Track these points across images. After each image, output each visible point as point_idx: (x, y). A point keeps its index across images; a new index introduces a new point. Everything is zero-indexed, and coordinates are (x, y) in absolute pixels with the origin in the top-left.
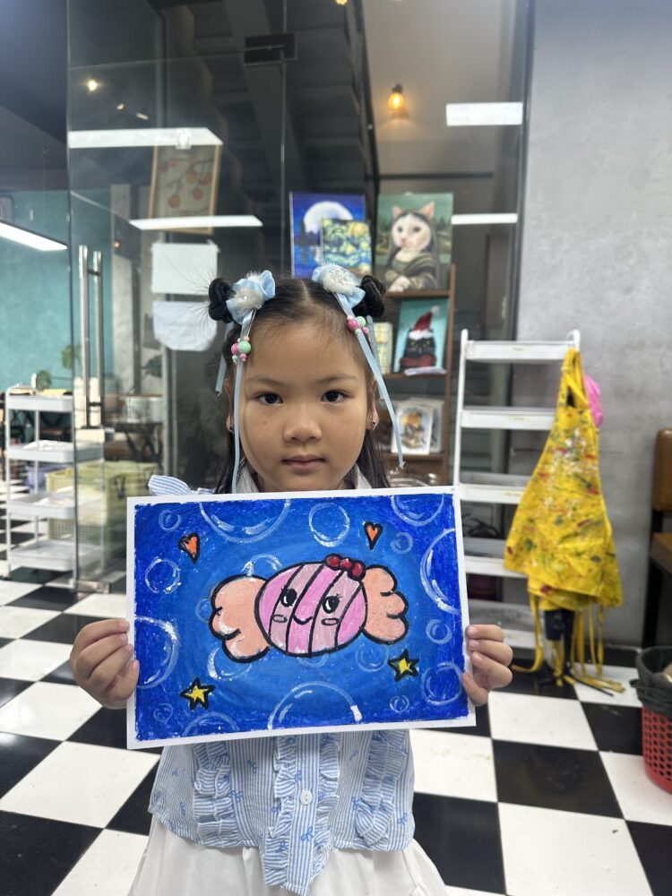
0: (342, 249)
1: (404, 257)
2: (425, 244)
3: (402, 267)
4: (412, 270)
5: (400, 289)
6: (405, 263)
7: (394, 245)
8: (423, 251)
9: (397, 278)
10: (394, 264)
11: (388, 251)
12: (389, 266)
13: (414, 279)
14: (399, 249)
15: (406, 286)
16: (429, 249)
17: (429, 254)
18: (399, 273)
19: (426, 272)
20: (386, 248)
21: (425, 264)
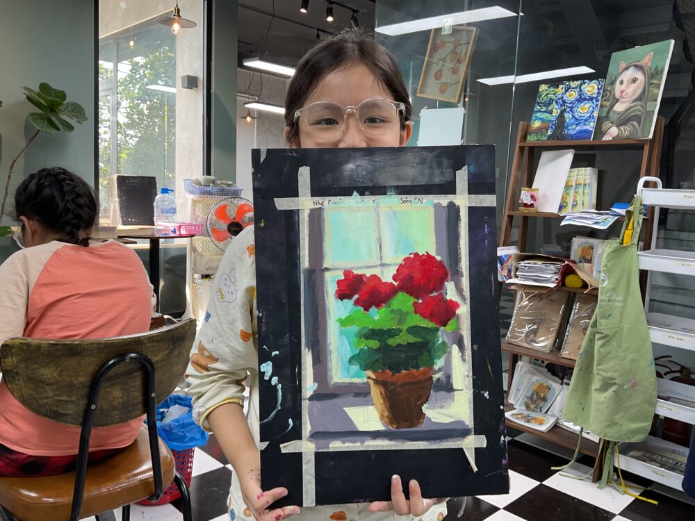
2: (639, 93)
3: (616, 117)
5: (611, 138)
6: (619, 113)
7: (614, 98)
10: (611, 114)
11: (609, 104)
12: (607, 117)
15: (615, 136)
17: (639, 103)
18: (612, 123)
19: (633, 120)
20: (608, 100)
21: (634, 114)
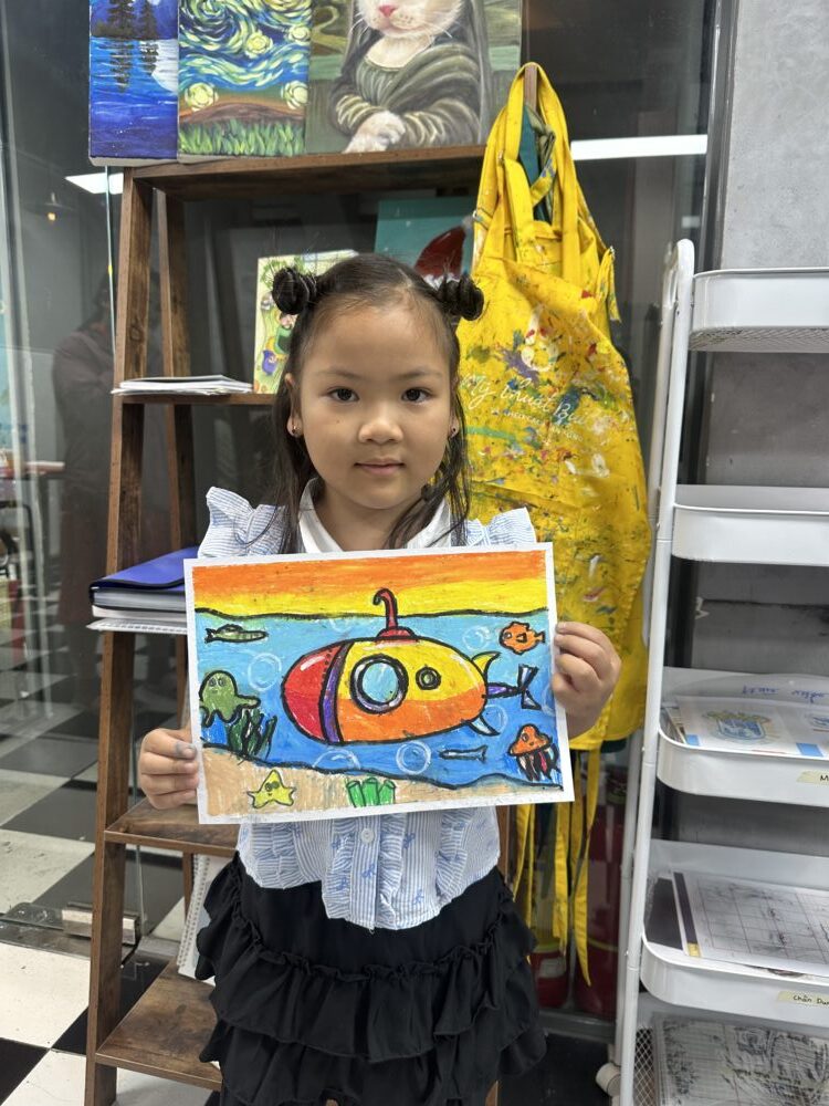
0: (234, 43)
1: (387, 56)
2: (449, 19)
3: (382, 85)
4: (411, 94)
5: (379, 146)
6: (392, 73)
7: (360, 26)
8: (441, 38)
9: (369, 115)
10: (361, 73)
11: (344, 43)
12: (347, 83)
13: (415, 117)
14: (375, 36)
15: (395, 138)
16: (458, 33)
17: (460, 47)
18: (373, 101)
19: (451, 96)
20: (341, 33)
21: (447, 76)
